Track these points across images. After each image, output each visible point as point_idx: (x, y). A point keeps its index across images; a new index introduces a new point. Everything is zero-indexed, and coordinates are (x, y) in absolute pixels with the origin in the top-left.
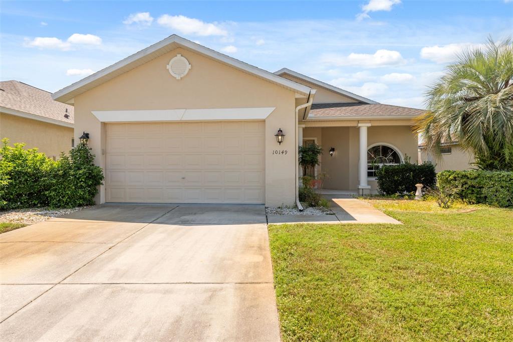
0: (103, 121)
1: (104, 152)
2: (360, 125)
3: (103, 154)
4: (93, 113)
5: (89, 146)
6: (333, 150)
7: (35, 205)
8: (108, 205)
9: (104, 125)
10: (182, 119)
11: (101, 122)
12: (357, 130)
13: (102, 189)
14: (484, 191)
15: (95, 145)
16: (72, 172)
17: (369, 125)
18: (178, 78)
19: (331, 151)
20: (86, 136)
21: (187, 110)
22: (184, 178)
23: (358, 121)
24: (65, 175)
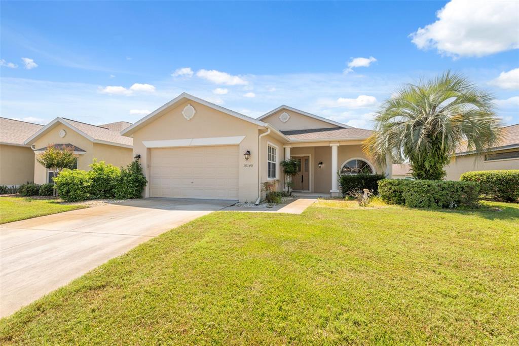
0: (148, 147)
1: (149, 166)
2: (331, 145)
3: (148, 167)
4: (143, 142)
5: (139, 163)
6: (321, 163)
7: (108, 197)
8: (150, 198)
9: (149, 149)
10: (191, 145)
11: (148, 148)
12: (330, 148)
13: (147, 188)
14: (403, 194)
15: (143, 162)
16: (125, 178)
17: (338, 145)
18: (188, 119)
19: (319, 164)
20: (139, 157)
21: (194, 139)
22: (192, 182)
23: (330, 142)
24: (122, 179)
